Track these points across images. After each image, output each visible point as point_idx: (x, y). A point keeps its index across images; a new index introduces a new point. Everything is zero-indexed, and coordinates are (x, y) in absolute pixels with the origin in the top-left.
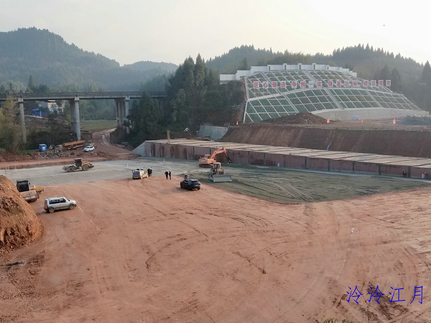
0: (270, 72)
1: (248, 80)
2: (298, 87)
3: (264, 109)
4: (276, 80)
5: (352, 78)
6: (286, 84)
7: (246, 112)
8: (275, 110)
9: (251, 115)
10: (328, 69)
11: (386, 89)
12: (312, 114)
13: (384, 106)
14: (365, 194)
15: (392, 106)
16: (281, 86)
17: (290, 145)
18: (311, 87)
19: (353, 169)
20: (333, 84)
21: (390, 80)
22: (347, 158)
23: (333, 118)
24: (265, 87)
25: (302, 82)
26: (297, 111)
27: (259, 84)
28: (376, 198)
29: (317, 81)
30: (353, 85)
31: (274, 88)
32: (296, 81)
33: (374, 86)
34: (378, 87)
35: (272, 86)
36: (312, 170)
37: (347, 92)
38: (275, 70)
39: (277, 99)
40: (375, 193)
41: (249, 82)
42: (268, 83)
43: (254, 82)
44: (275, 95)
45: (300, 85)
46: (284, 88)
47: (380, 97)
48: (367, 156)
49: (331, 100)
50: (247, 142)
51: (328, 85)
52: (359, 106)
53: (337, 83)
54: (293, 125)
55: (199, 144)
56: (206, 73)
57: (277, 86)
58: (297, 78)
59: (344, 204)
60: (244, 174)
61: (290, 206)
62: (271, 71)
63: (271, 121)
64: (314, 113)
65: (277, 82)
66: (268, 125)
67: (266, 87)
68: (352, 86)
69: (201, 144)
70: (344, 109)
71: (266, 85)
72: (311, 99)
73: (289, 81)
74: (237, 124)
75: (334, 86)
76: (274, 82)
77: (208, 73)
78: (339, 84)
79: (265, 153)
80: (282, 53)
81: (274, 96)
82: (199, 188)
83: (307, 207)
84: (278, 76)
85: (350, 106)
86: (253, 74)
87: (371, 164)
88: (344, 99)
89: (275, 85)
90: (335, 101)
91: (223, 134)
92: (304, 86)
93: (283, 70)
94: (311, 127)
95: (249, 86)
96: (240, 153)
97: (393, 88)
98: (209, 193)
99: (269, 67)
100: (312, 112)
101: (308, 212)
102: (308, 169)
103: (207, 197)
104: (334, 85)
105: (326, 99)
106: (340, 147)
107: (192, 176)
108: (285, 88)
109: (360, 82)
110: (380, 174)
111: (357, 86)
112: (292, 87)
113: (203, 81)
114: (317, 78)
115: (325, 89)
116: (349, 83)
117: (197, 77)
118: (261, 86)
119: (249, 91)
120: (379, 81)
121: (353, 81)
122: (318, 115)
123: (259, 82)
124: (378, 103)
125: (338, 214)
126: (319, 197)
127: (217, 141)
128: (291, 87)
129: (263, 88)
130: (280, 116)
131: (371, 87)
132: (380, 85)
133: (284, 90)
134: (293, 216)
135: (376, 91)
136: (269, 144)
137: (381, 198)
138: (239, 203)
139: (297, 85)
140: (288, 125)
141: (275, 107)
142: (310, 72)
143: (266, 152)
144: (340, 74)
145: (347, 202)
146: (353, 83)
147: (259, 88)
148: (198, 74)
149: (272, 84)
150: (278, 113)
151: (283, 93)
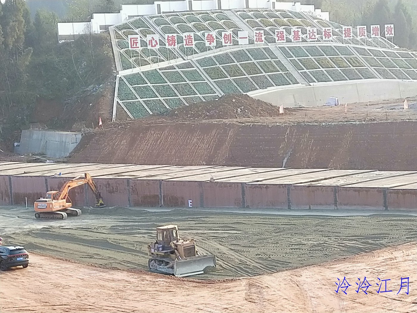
0: (161, 16)
1: (116, 32)
2: (219, 45)
3: (155, 91)
4: (175, 32)
5: (321, 22)
6: (193, 40)
7: (116, 99)
8: (176, 91)
9: (127, 105)
10: (274, 7)
11: (385, 41)
12: (248, 96)
13: (385, 75)
14: (361, 250)
15: (399, 76)
16: (185, 43)
17: (210, 162)
18: (244, 44)
19: (335, 204)
20: (285, 36)
21: (392, 26)
22: (322, 181)
23: (290, 103)
24: (152, 46)
25: (225, 35)
26: (219, 93)
27: (139, 42)
28: (384, 255)
29: (255, 31)
30: (324, 37)
31: (170, 47)
32: (214, 33)
33: (363, 37)
34: (370, 40)
35: (167, 44)
36: (257, 209)
37: (312, 51)
38: (170, 12)
39: (177, 70)
40: (381, 246)
41: (118, 37)
42: (157, 37)
43: (130, 36)
44: (173, 63)
45: (223, 40)
46: (192, 47)
47: (375, 57)
48: (360, 175)
49: (284, 68)
50: (124, 161)
51: (277, 38)
52: (337, 78)
53: (293, 34)
54: (214, 121)
55: (22, 171)
56: (28, 22)
57: (176, 44)
58: (215, 27)
59: (322, 274)
60: (120, 226)
61: (217, 286)
62: (162, 14)
63: (170, 114)
64: (252, 94)
65: (175, 35)
66: (162, 122)
67: (155, 46)
68: (322, 39)
69: (26, 170)
70: (311, 84)
71: (154, 43)
72: (245, 66)
73: (199, 34)
74: (101, 123)
75: (288, 41)
76: (170, 35)
77: (32, 20)
78: (296, 37)
79: (161, 181)
81: (171, 65)
82: (25, 265)
83: (250, 285)
84: (178, 24)
85: (321, 78)
86: (127, 22)
87: (368, 190)
88: (308, 65)
89: (172, 41)
90: (291, 69)
91: (72, 147)
92: (230, 43)
93: (187, 11)
94: (249, 122)
95: (121, 45)
96: (109, 184)
97: (398, 40)
98: (49, 274)
99: (159, 6)
100: (250, 94)
101: (254, 296)
102: (248, 207)
103: (43, 281)
104: (287, 38)
105: (274, 67)
106: (307, 159)
107: (9, 240)
108: (194, 46)
109: (337, 30)
110: (386, 210)
111: (331, 39)
112: (207, 44)
113: (23, 37)
114: (254, 25)
115: (271, 46)
116: (316, 34)
117: (9, 30)
118: (143, 43)
119: (121, 55)
120: (372, 29)
121: (324, 29)
122: (260, 99)
123: (141, 37)
124: (372, 69)
125: (312, 295)
126: (274, 264)
127: (58, 162)
128: (205, 44)
129: (149, 47)
130: (187, 104)
131: (359, 38)
132: (373, 36)
133: (192, 52)
134: (225, 306)
135: (366, 48)
136: (168, 163)
137: (391, 256)
138: (113, 288)
139: (217, 41)
140: (204, 121)
141: (176, 87)
142: (239, 13)
143: (164, 178)
144: (299, 15)
145: (328, 268)
146: (323, 33)
147: (139, 49)
148: (11, 24)
149: (166, 41)
150: (181, 97)
151: (189, 57)
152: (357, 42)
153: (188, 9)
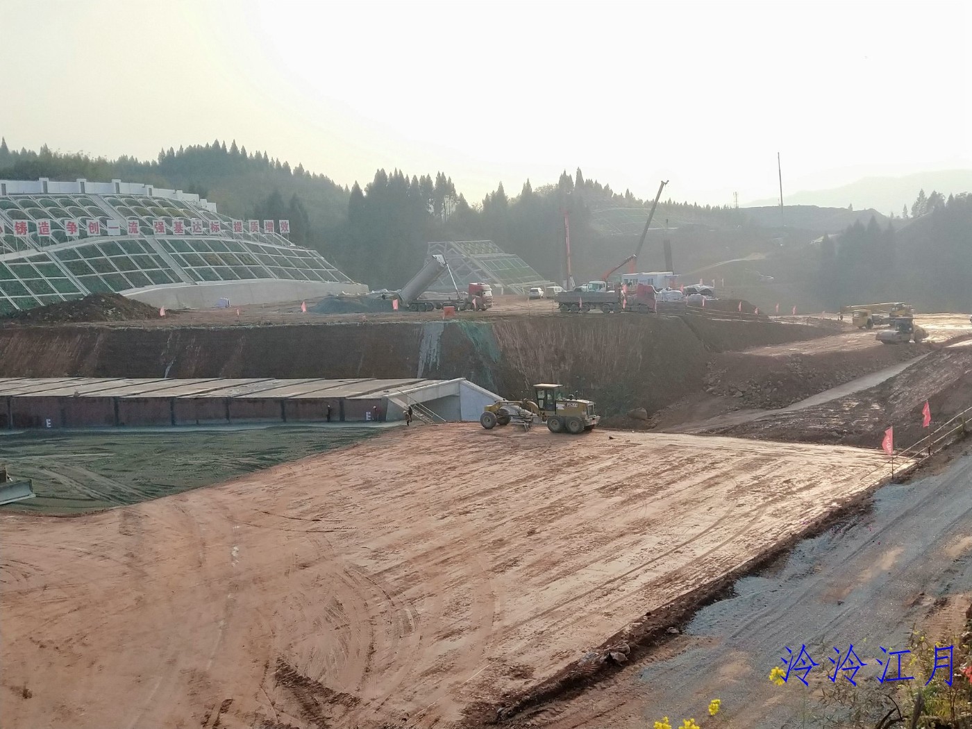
0: (7, 198)
2: (83, 235)
4: (25, 217)
5: (208, 214)
6: (50, 228)
8: (28, 289)
10: (151, 194)
11: (280, 238)
12: (121, 296)
13: (281, 274)
14: (256, 466)
15: (296, 275)
16: (38, 232)
17: (75, 372)
18: (114, 236)
19: (228, 417)
20: (165, 228)
21: (287, 221)
22: (211, 393)
23: (173, 304)
25: (91, 223)
26: (84, 291)
28: (281, 471)
29: (128, 221)
30: (211, 231)
31: (19, 236)
32: (77, 221)
33: (255, 232)
34: (263, 236)
35: (15, 232)
36: (134, 426)
37: (198, 245)
38: (19, 194)
39: (29, 263)
40: (277, 462)
44: (24, 254)
45: (88, 230)
46: (48, 237)
47: (269, 255)
48: (256, 385)
49: (164, 264)
51: (155, 230)
52: (227, 276)
53: (174, 225)
54: (78, 325)
57: (27, 232)
58: (78, 213)
59: (212, 497)
61: (84, 519)
62: (8, 196)
63: (22, 316)
64: (126, 294)
65: (26, 221)
66: (10, 326)
68: (209, 232)
70: (197, 282)
72: (116, 261)
73: (58, 221)
75: (170, 233)
76: (19, 221)
78: (179, 229)
79: (9, 398)
80: (34, 154)
81: (21, 257)
83: (126, 515)
84: (29, 209)
85: (208, 276)
87: (263, 400)
88: (194, 261)
89: (22, 229)
90: (173, 265)
92: (97, 233)
93: (41, 194)
94: (122, 326)
97: (294, 237)
99: (4, 186)
100: (121, 293)
101: (131, 528)
102: (123, 425)
104: (167, 229)
105: (151, 261)
106: (194, 368)
108: (50, 236)
109: (226, 223)
110: (285, 421)
111: (219, 233)
112: (68, 234)
114: (128, 213)
115: (147, 238)
116: (201, 227)
120: (265, 224)
121: (211, 221)
122: (136, 299)
124: (267, 268)
125: (200, 521)
126: (155, 489)
128: (64, 233)
130: (42, 304)
131: (250, 234)
132: (267, 232)
133: (46, 242)
134: (94, 543)
135: (260, 244)
136: (19, 374)
137: (291, 472)
139: (80, 230)
140: (65, 325)
141: (28, 283)
142: (108, 198)
143: (13, 393)
144: (180, 205)
145: (219, 489)
146: (210, 226)
149: (14, 227)
150: (35, 296)
151: (45, 248)
152: (248, 238)
153: (42, 192)
